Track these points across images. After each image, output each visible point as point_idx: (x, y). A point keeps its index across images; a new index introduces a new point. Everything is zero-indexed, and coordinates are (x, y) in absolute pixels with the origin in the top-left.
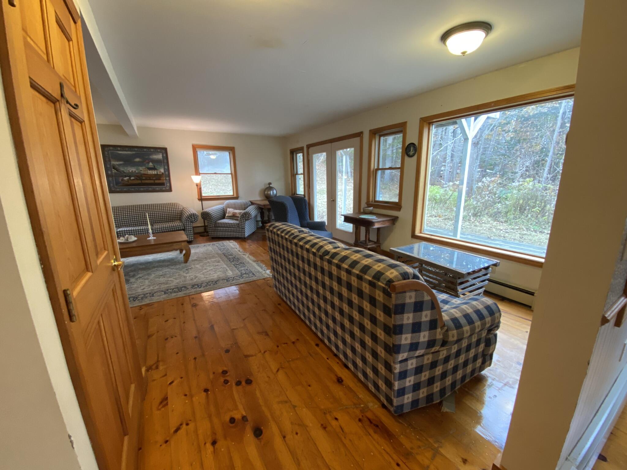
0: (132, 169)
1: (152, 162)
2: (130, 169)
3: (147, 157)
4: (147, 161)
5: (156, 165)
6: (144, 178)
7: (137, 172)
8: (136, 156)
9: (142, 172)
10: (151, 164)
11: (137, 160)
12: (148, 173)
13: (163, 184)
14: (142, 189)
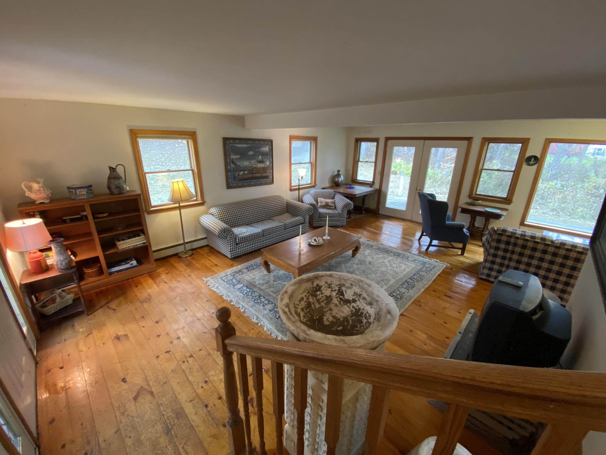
0: (246, 163)
1: (261, 155)
2: (245, 163)
3: (258, 150)
4: (258, 154)
5: (263, 158)
6: (254, 172)
7: (250, 166)
8: (249, 149)
9: (253, 165)
10: (260, 157)
11: (251, 153)
12: (257, 166)
13: (267, 177)
14: (252, 183)
